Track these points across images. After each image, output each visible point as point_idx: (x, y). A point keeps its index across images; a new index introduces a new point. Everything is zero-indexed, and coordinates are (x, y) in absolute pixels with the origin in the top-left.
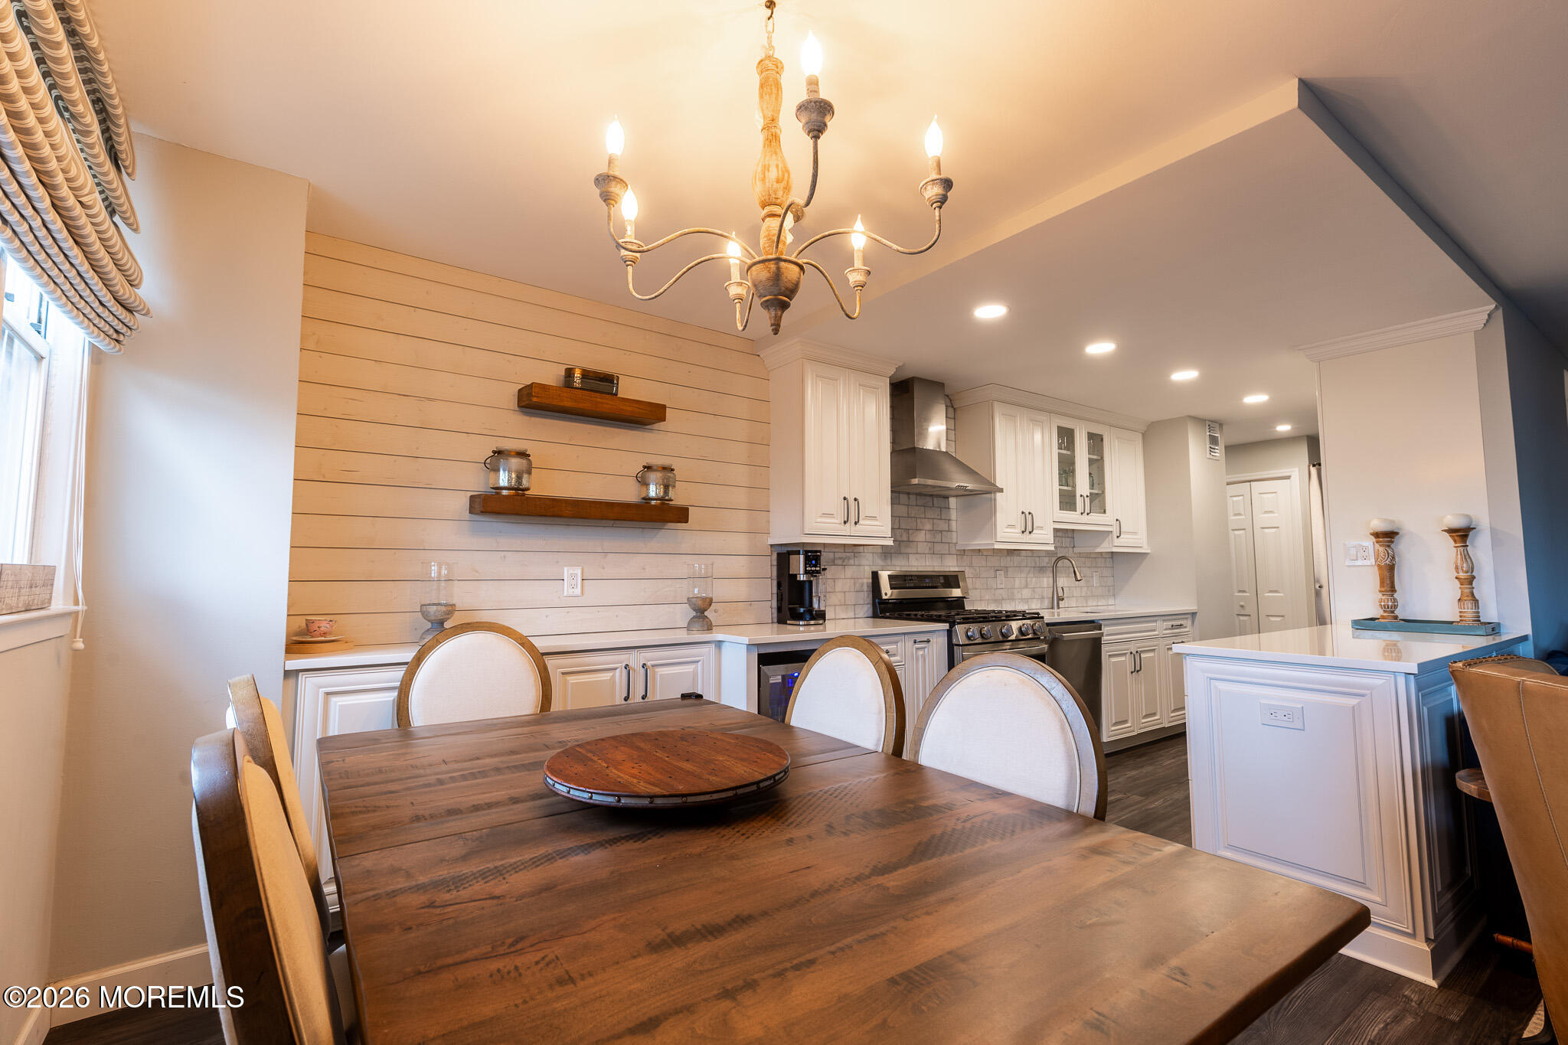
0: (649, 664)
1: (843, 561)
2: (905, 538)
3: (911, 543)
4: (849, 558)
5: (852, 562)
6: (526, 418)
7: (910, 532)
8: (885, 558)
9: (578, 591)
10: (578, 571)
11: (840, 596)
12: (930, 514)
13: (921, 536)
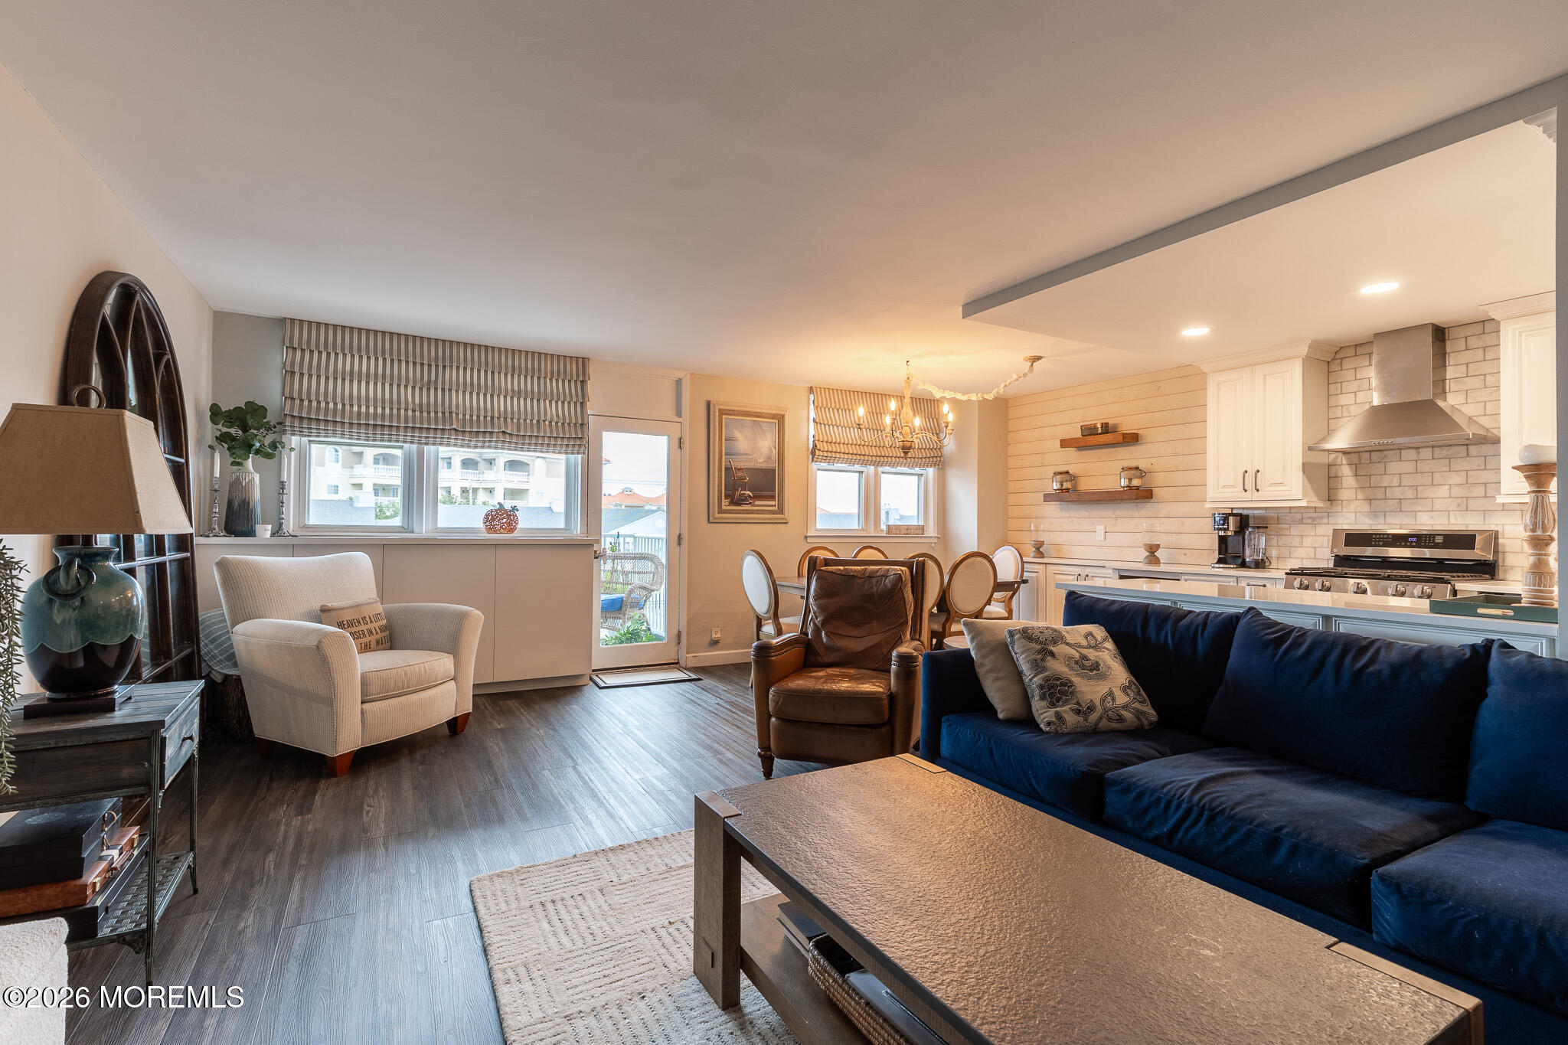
0: (1090, 575)
1: (1314, 520)
2: (1410, 494)
3: (1420, 501)
4: (1322, 518)
5: (1325, 521)
6: (1079, 452)
7: (1419, 488)
8: (1376, 516)
9: (1103, 538)
10: (1102, 527)
11: (1311, 552)
12: (1457, 464)
13: (1443, 491)
